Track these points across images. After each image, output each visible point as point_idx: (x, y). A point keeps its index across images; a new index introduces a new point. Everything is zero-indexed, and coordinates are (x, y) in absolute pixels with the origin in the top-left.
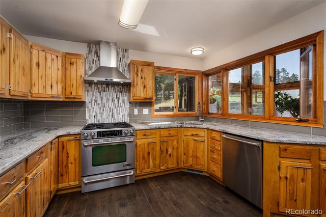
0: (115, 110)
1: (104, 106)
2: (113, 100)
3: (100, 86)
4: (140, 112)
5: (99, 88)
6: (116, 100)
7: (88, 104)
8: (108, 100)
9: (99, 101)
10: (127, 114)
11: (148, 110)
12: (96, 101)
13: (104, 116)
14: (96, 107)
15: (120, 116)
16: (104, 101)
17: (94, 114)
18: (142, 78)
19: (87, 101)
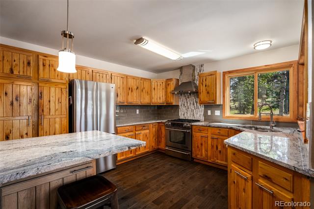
0: (195, 111)
1: (188, 108)
2: (193, 104)
3: (186, 95)
4: (213, 113)
5: (185, 96)
6: (195, 104)
7: (180, 107)
8: (191, 103)
9: (186, 105)
10: (202, 114)
11: (219, 111)
12: (184, 105)
13: (188, 115)
14: (184, 108)
15: (198, 115)
16: (188, 105)
17: (183, 113)
18: (206, 86)
19: (180, 105)
